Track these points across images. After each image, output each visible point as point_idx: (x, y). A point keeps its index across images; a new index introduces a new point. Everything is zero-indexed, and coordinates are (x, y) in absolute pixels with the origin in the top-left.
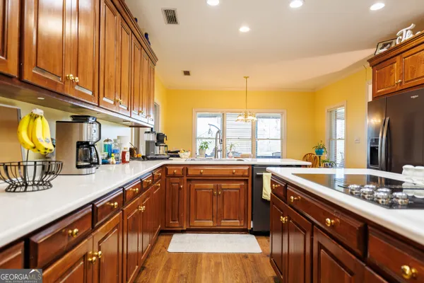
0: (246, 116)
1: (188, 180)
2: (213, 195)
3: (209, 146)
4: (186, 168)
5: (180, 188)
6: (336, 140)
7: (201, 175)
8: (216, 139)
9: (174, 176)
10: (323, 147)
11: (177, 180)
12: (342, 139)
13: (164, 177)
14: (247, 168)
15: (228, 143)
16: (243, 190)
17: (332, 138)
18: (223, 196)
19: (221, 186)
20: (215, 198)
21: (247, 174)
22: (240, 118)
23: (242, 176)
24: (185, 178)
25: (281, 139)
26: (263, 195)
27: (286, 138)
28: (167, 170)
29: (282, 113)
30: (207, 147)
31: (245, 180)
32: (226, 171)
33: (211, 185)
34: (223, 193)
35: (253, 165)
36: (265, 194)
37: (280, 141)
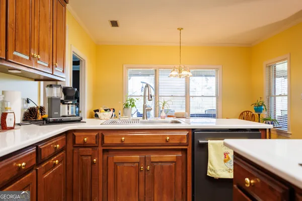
0: (180, 72)
1: (104, 151)
2: (140, 170)
3: (135, 104)
4: (101, 134)
5: (93, 163)
6: (275, 96)
7: (122, 144)
8: (145, 96)
9: (84, 145)
10: (263, 104)
11: (89, 151)
12: (285, 95)
13: (70, 147)
14: (185, 133)
15: (161, 100)
16: (180, 163)
17: (271, 94)
18: (153, 173)
19: (150, 158)
20: (142, 175)
21: (185, 141)
22: (174, 73)
23: (180, 144)
24: (100, 149)
25: (217, 96)
26: (209, 171)
27: (222, 95)
28: (74, 137)
29: (217, 69)
30: (133, 105)
31: (182, 150)
32: (157, 138)
33: (136, 157)
34: (153, 168)
35: (193, 129)
36: (212, 170)
37: (215, 98)
